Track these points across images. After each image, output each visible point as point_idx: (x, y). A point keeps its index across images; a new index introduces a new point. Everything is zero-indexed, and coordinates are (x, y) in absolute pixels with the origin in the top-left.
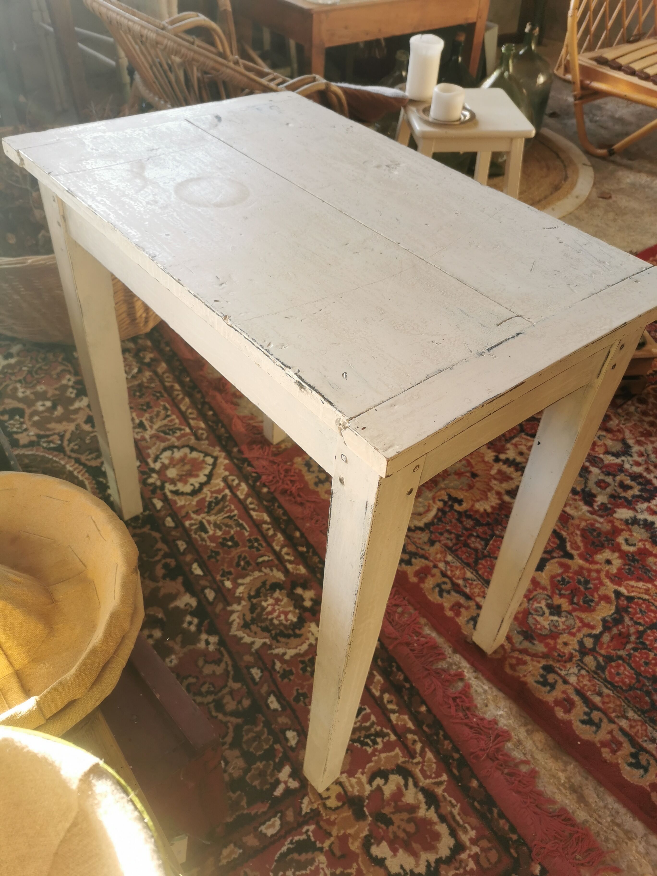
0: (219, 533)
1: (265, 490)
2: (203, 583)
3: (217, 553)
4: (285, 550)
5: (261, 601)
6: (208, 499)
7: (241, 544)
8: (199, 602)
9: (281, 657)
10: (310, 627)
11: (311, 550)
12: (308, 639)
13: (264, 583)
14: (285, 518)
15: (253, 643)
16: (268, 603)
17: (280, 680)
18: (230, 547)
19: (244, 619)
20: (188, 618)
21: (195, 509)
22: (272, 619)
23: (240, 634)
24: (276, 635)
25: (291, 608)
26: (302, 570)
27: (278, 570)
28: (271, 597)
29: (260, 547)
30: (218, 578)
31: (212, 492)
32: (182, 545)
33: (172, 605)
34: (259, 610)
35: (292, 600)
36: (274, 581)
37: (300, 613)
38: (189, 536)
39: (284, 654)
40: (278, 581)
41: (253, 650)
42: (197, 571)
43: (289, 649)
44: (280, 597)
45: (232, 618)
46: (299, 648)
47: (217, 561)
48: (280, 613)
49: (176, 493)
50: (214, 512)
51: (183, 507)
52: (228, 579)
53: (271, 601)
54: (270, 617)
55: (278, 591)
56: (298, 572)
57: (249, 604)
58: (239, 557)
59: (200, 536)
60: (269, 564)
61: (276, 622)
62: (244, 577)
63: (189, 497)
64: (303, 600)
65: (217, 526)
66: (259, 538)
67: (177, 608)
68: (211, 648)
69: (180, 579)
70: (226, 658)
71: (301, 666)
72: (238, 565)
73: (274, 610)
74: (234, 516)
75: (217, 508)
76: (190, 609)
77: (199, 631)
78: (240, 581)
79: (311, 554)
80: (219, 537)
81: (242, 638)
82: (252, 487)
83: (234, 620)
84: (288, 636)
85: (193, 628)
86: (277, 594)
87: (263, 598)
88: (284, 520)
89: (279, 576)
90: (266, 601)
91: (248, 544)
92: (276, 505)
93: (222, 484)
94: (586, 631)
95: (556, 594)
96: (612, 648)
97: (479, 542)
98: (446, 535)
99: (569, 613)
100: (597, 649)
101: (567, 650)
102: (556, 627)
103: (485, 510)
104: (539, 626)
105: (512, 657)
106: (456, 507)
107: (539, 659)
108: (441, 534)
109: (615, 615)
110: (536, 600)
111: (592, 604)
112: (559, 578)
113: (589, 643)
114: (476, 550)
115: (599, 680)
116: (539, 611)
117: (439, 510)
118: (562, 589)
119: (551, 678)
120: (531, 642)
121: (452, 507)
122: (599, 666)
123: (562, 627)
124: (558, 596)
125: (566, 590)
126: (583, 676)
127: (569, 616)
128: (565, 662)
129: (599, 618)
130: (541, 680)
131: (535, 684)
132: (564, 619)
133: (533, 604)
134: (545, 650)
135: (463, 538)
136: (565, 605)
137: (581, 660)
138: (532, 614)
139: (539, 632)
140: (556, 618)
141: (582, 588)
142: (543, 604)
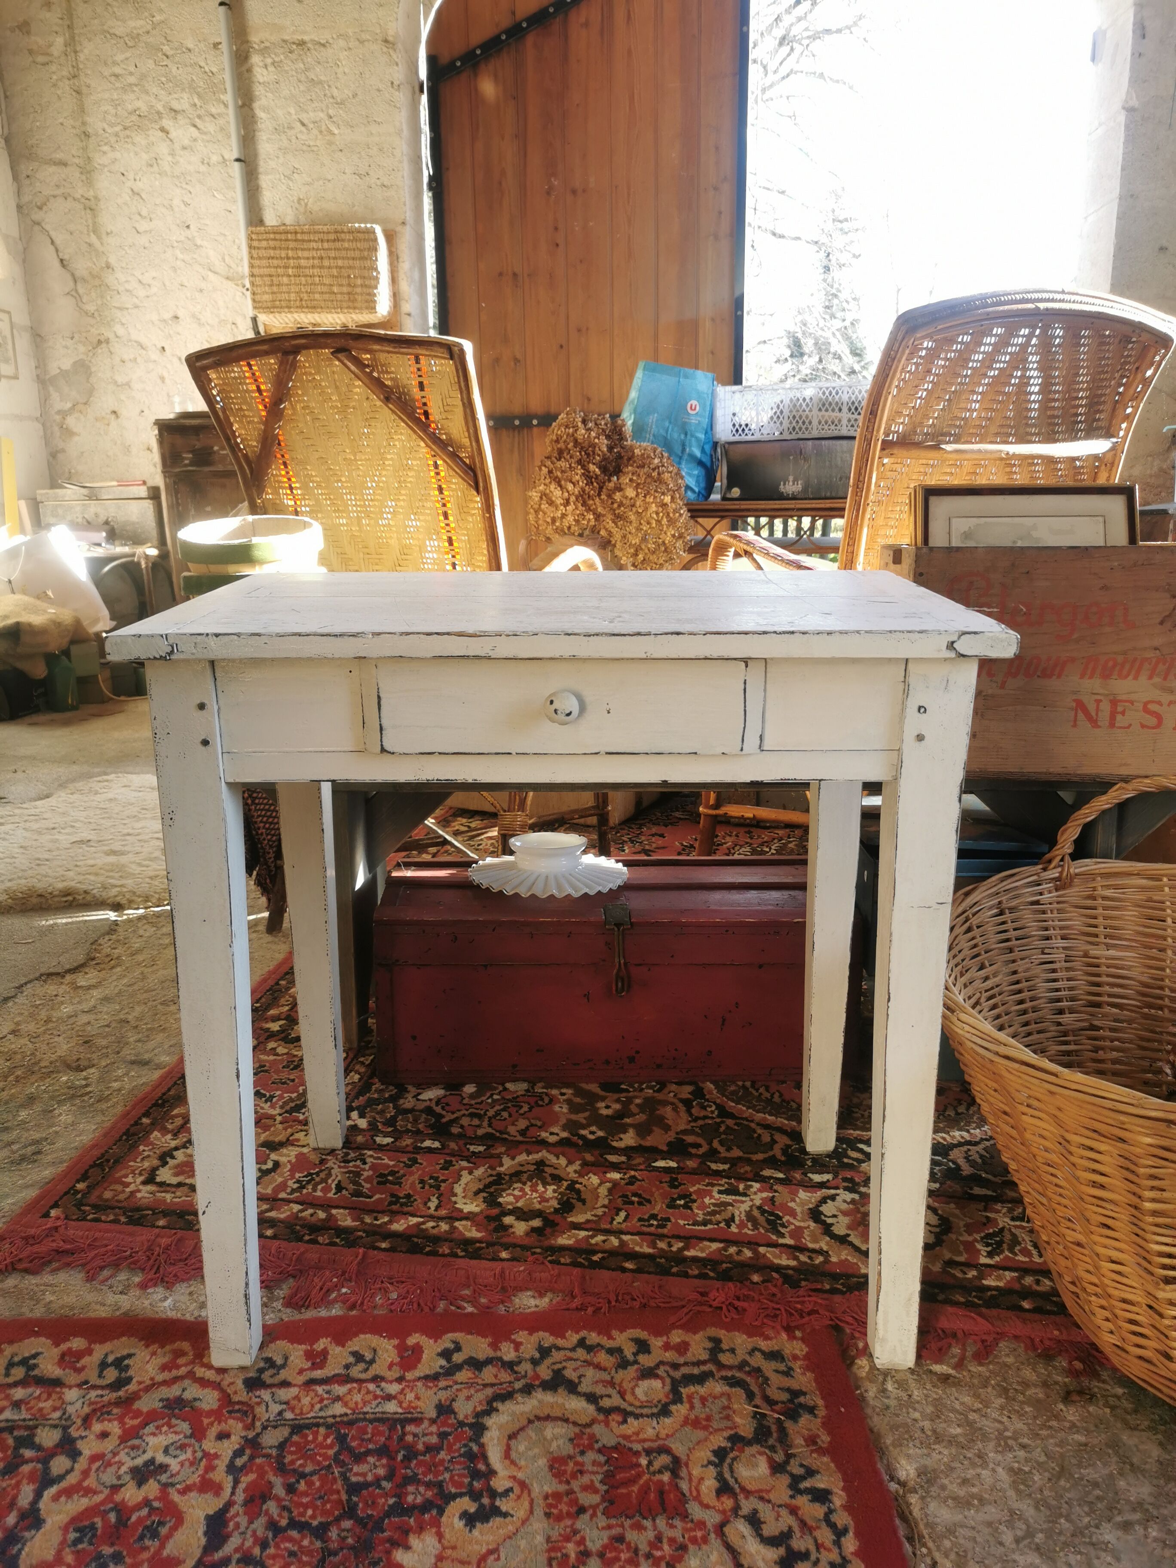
0: (708, 1201)
1: (756, 1278)
2: (639, 1160)
3: (674, 1187)
4: (615, 1242)
5: (559, 1187)
6: (787, 1218)
7: (670, 1211)
8: (613, 1148)
9: (469, 1169)
10: (477, 1206)
11: (586, 1263)
12: (464, 1197)
13: (582, 1201)
14: (675, 1270)
15: (512, 1159)
16: (548, 1191)
17: (448, 1158)
18: (675, 1200)
19: (550, 1166)
20: (601, 1134)
21: (778, 1201)
22: (524, 1184)
23: (535, 1157)
24: (501, 1179)
25: (519, 1205)
26: (564, 1241)
27: (588, 1221)
28: (555, 1197)
29: (645, 1224)
30: (633, 1173)
31: (800, 1228)
32: (718, 1167)
33: (632, 1131)
34: (549, 1180)
35: (531, 1211)
36: (576, 1210)
37: (504, 1207)
38: (728, 1177)
39: (470, 1173)
40: (572, 1213)
41: (504, 1156)
42: (664, 1163)
43: (472, 1179)
44: (546, 1204)
45: (562, 1158)
46: (463, 1186)
47: (662, 1182)
48: (525, 1194)
49: (830, 1198)
50: (756, 1213)
51: (793, 1193)
52: (622, 1179)
53: (550, 1194)
54: (529, 1184)
55: (557, 1206)
56: (565, 1236)
57: (566, 1178)
58: (648, 1201)
59: (720, 1185)
60: (607, 1217)
61: (517, 1185)
62: (610, 1190)
63: (812, 1205)
64: (519, 1219)
65: (725, 1204)
66: (664, 1231)
67: (624, 1132)
68: (544, 1134)
69: (664, 1148)
70: (520, 1139)
71: (443, 1178)
72: (637, 1195)
73: (534, 1191)
74: (728, 1226)
75: (761, 1219)
76: (610, 1139)
77: (576, 1134)
78: (608, 1185)
79: (581, 1260)
80: (701, 1198)
81: (528, 1155)
82: (776, 1268)
83: (557, 1159)
84: (488, 1186)
85: (584, 1132)
86: (553, 1204)
87: (561, 1190)
88: (672, 1267)
89: (579, 1218)
90: (555, 1191)
91: (662, 1216)
92: (712, 1274)
93: (812, 1245)
94: (72, 1479)
95: (156, 1499)
96: (9, 1489)
97: (364, 1475)
98: (434, 1440)
99: (115, 1488)
100: (40, 1466)
101: (97, 1427)
102: (133, 1448)
103: (408, 1548)
104: (165, 1428)
105: (186, 1365)
106: (466, 1504)
107: (141, 1386)
108: (443, 1436)
109: (14, 1552)
110: (192, 1464)
111: (72, 1536)
112: (164, 1531)
113: (60, 1464)
114: (359, 1458)
115: (24, 1420)
116: (176, 1449)
117: (492, 1473)
118: (150, 1515)
119: (111, 1374)
120: (168, 1400)
121: (475, 1496)
122: (28, 1441)
123: (122, 1456)
124: (151, 1497)
125: (140, 1520)
126: (55, 1409)
127: (115, 1482)
128: (94, 1411)
129: (49, 1522)
130: (126, 1362)
131: (132, 1351)
132: (124, 1469)
133: (195, 1452)
134: (137, 1405)
135: (400, 1457)
136: (131, 1494)
137: (65, 1428)
138: (186, 1437)
139: (160, 1422)
140: (139, 1461)
141: (107, 1550)
142: (174, 1465)
